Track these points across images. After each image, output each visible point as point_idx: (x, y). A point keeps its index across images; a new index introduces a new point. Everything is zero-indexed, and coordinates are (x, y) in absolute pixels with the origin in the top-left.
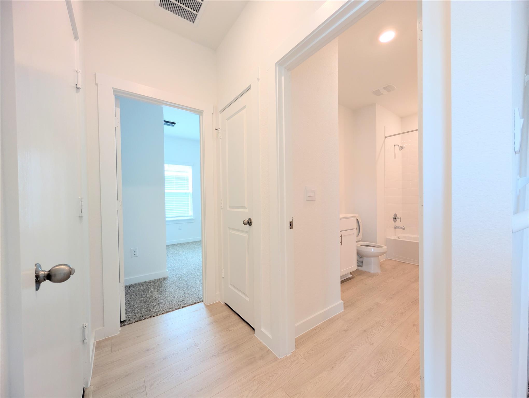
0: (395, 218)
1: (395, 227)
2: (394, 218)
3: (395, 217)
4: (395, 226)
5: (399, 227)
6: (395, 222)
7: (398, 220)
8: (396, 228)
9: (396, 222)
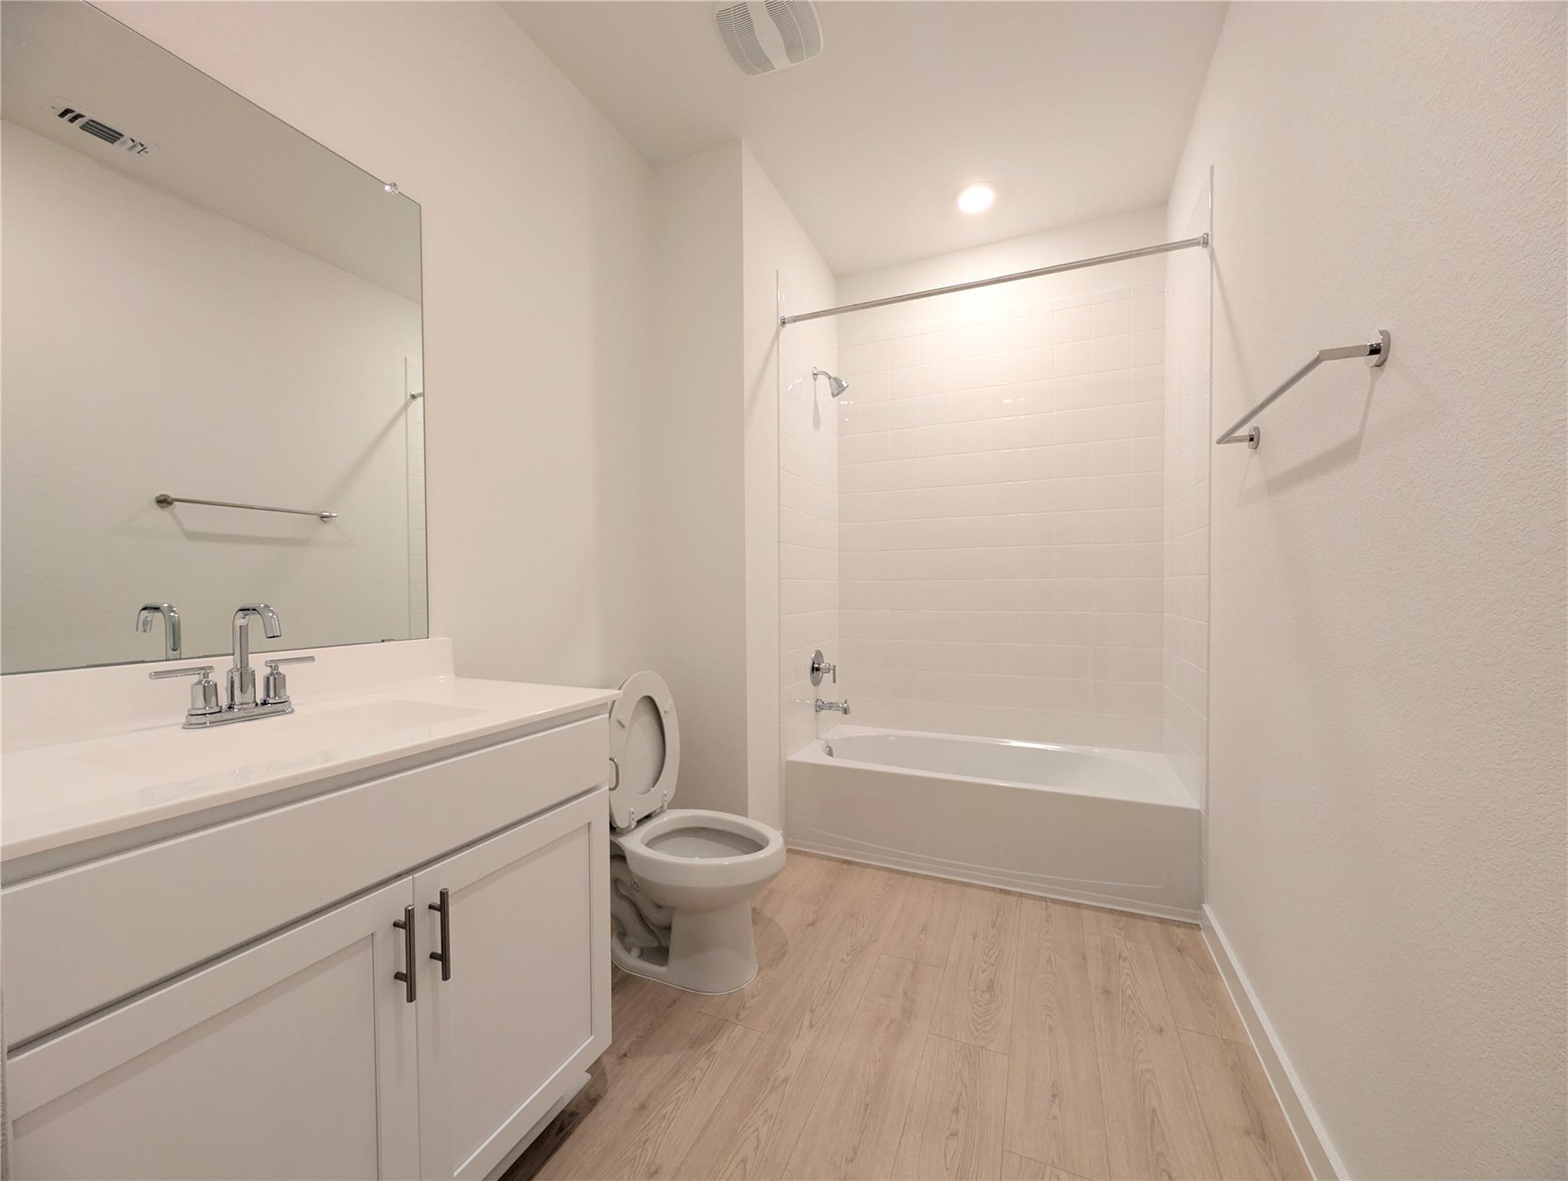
0: (818, 669)
1: (816, 705)
2: (815, 669)
3: (816, 666)
4: (817, 700)
5: (831, 706)
6: (816, 682)
7: (827, 678)
8: (820, 706)
9: (821, 685)
